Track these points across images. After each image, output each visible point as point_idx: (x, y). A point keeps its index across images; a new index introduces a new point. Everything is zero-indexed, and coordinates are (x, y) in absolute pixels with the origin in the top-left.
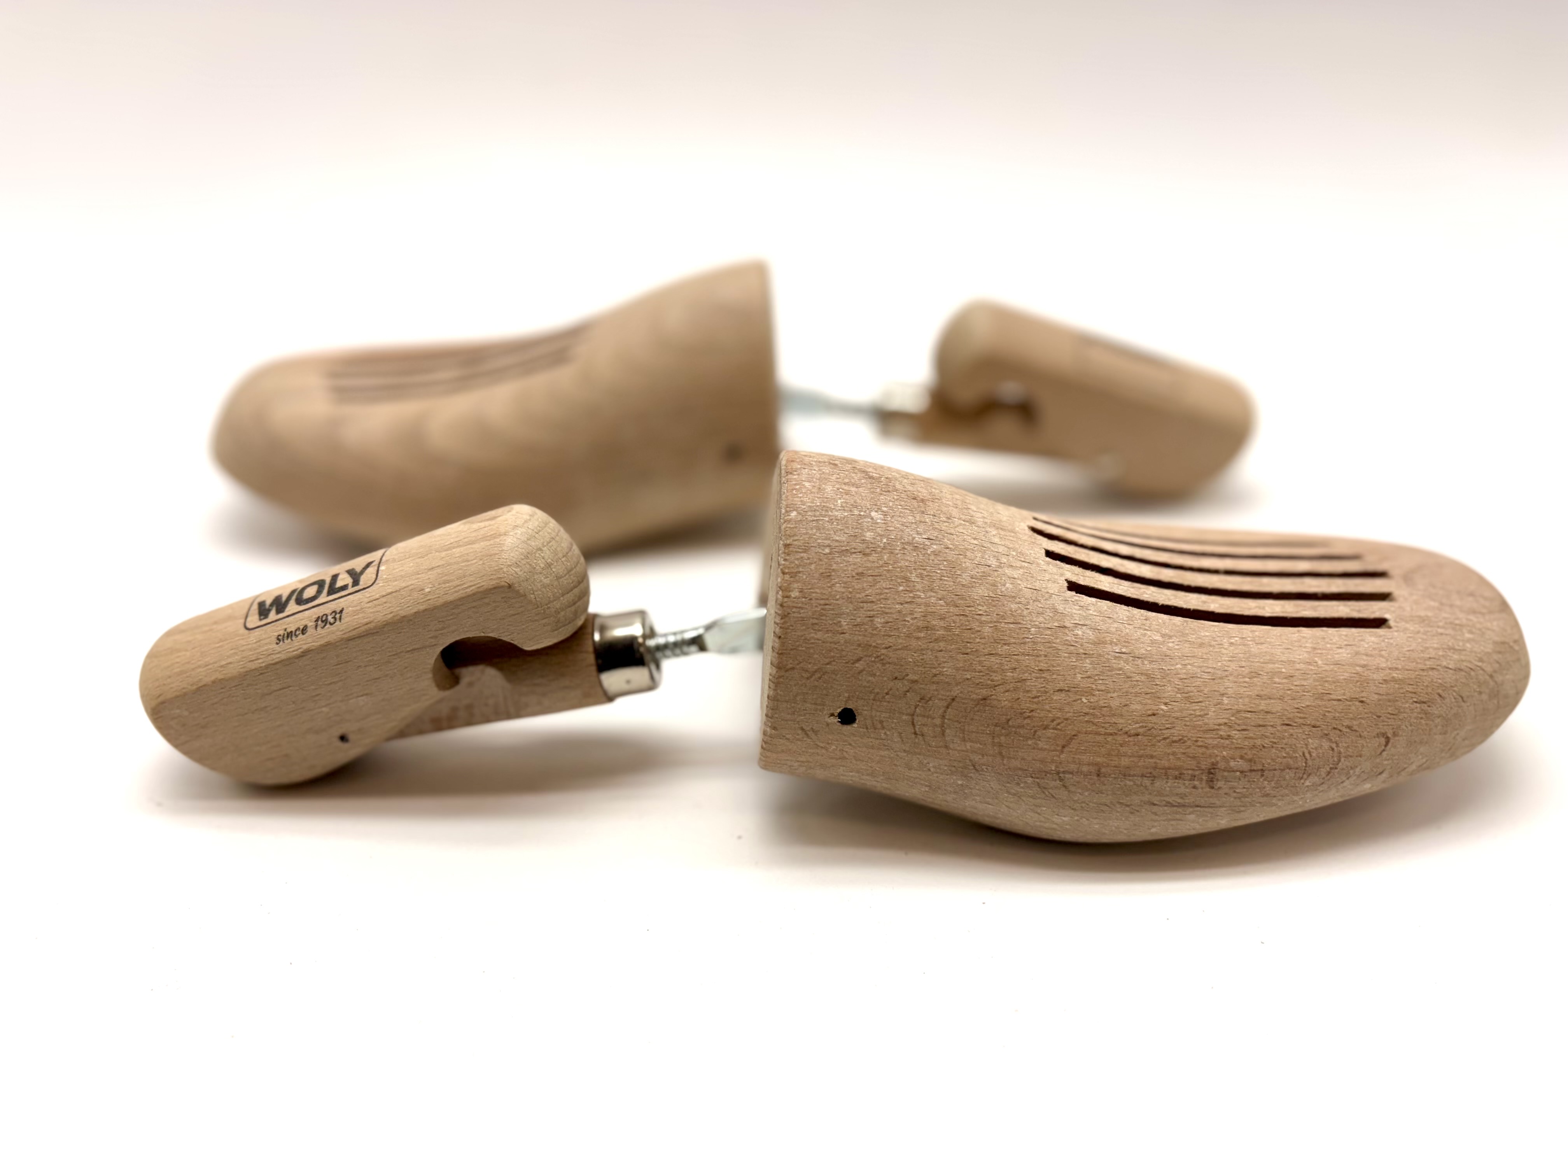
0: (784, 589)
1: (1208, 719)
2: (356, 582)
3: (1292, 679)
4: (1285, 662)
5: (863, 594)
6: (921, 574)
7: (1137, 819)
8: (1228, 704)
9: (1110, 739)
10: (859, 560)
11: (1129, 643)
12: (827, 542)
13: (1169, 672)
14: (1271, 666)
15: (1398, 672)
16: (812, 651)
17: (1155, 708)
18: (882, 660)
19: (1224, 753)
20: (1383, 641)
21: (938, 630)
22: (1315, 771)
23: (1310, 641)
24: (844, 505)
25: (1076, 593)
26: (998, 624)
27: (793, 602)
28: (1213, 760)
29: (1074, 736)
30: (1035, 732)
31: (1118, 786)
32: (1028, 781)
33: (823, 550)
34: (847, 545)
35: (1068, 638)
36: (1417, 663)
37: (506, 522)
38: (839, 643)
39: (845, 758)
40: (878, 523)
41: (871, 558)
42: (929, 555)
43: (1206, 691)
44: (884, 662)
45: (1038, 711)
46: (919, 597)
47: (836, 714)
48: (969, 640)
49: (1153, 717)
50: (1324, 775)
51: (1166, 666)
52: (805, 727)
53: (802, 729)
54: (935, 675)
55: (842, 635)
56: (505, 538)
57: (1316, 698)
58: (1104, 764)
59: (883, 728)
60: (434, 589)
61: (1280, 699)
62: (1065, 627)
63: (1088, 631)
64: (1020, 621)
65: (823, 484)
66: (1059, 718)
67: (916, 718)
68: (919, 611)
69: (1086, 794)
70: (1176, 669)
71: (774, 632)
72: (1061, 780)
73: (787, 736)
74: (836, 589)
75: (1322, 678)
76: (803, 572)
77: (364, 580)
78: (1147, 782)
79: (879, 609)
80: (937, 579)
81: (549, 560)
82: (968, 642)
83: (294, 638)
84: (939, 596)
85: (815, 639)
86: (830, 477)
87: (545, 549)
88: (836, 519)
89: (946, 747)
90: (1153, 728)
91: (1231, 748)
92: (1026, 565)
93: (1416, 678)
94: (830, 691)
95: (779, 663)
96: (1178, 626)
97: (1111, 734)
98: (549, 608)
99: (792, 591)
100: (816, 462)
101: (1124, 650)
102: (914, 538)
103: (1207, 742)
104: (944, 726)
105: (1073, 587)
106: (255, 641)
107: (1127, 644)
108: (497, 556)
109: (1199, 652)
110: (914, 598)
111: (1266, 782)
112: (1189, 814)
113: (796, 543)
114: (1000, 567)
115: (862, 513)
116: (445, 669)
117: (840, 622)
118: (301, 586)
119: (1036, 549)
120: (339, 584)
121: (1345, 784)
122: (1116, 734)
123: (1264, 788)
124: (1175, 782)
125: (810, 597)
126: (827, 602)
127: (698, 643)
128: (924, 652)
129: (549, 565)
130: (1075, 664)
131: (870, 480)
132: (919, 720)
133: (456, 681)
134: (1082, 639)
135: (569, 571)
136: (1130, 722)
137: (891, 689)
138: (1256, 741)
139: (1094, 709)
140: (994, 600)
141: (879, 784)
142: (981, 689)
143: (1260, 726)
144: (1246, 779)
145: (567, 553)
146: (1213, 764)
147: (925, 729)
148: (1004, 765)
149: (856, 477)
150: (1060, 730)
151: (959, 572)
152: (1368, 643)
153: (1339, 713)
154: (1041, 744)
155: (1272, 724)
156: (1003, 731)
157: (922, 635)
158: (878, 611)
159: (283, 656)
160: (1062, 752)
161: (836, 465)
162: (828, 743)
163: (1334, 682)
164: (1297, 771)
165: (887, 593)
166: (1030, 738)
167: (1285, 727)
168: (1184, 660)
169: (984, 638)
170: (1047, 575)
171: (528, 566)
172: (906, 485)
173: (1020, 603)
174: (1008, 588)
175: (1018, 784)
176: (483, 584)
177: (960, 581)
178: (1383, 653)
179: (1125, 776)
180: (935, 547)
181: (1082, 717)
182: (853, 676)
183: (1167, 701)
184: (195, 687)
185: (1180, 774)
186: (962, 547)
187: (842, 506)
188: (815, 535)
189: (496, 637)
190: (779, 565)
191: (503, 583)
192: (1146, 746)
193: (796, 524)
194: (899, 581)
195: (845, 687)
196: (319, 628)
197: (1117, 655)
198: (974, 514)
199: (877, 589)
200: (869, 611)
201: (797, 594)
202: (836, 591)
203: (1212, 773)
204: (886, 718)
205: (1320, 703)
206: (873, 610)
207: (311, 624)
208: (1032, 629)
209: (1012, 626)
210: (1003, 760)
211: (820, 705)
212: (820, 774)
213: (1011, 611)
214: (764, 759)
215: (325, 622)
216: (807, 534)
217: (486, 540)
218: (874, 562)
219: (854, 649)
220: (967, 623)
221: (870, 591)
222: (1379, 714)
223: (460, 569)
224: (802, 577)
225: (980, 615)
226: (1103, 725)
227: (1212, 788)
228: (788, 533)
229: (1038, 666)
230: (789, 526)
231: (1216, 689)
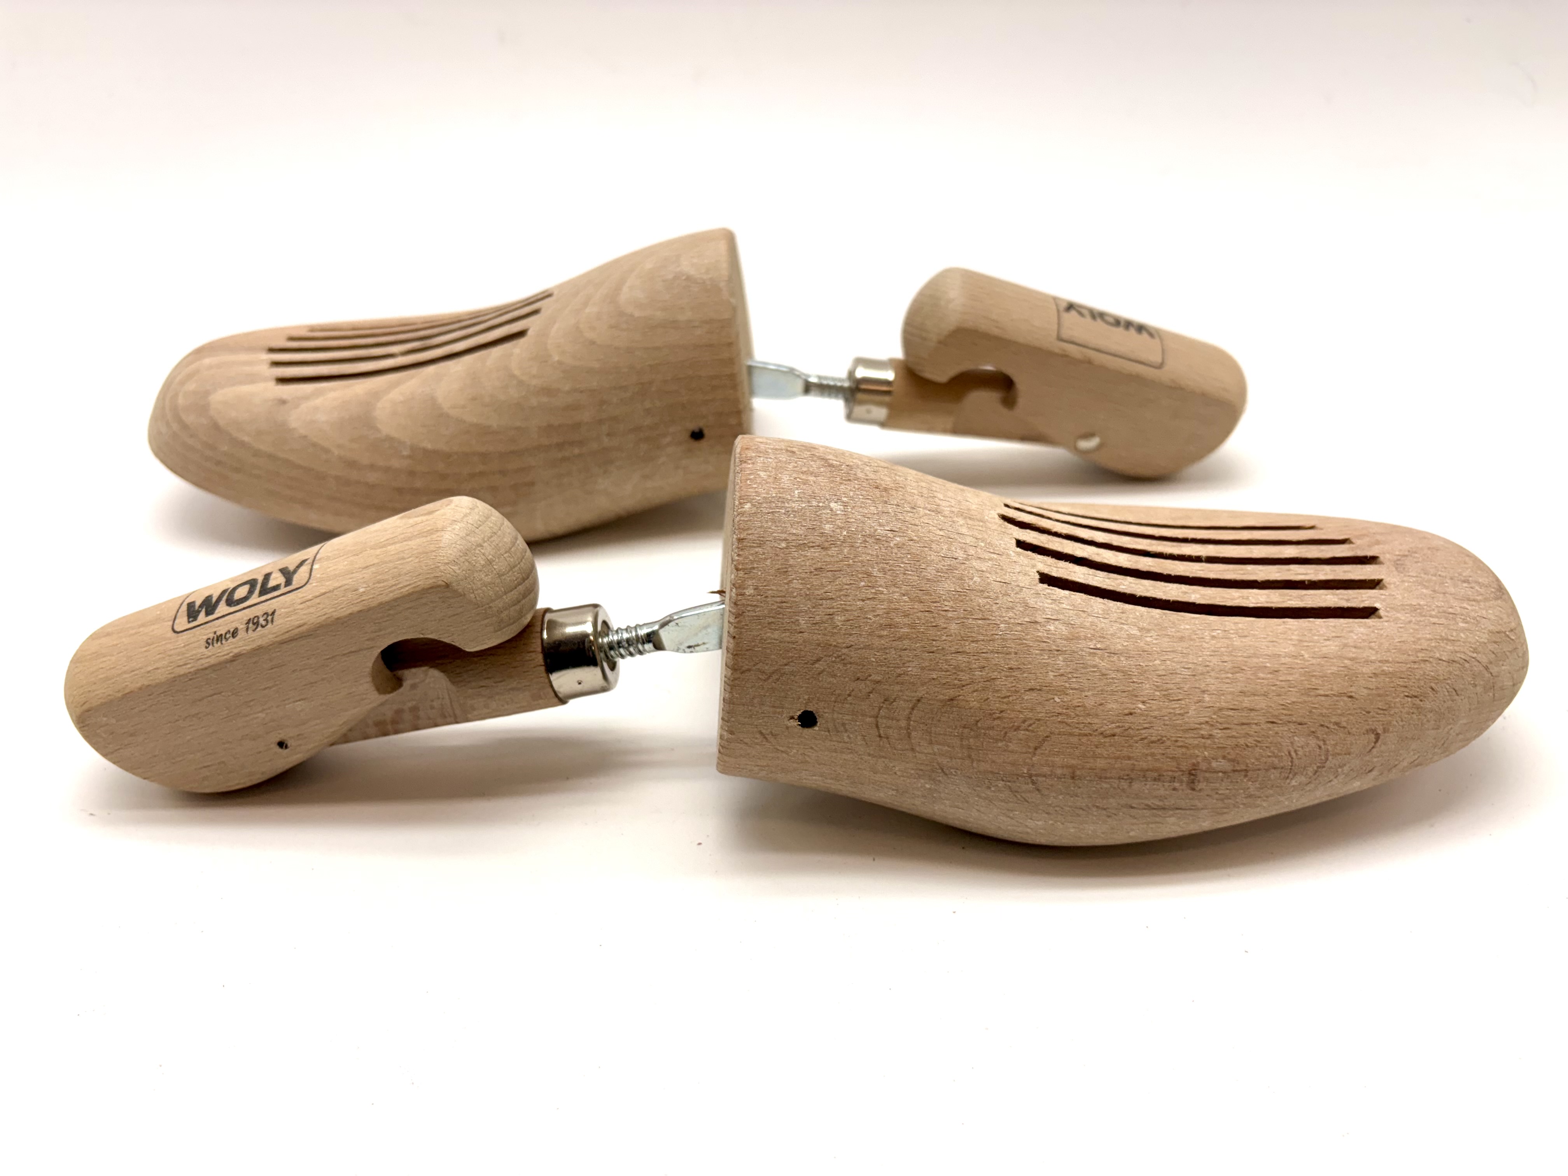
0: (738, 586)
1: (1189, 717)
2: (288, 582)
3: (1277, 673)
4: (1269, 656)
5: (822, 591)
6: (883, 569)
7: (1115, 822)
8: (1209, 701)
9: (1084, 739)
10: (817, 554)
11: (1104, 638)
12: (784, 536)
13: (1146, 668)
14: (1255, 660)
15: (1388, 665)
16: (768, 651)
17: (1134, 706)
18: (843, 660)
19: (1206, 753)
20: (1373, 632)
21: (902, 628)
22: (1302, 770)
23: (1296, 633)
24: (802, 495)
25: (1049, 586)
26: (965, 621)
27: (748, 600)
28: (1194, 761)
29: (1047, 737)
30: (1006, 733)
31: (1094, 789)
32: (1000, 785)
33: (779, 544)
34: (805, 539)
35: (1040, 634)
36: (1409, 655)
37: (444, 517)
38: (797, 642)
39: (807, 762)
40: (837, 515)
41: (829, 553)
42: (892, 548)
43: (1186, 687)
44: (845, 662)
45: (1009, 712)
46: (882, 593)
47: (796, 717)
48: (935, 638)
49: (1130, 716)
50: (1311, 774)
51: (1143, 662)
52: (764, 731)
53: (761, 733)
54: (899, 675)
55: (800, 635)
56: (443, 533)
57: (1302, 694)
58: (1079, 767)
59: (846, 731)
60: (368, 589)
61: (1264, 695)
62: (1036, 622)
63: (1060, 626)
64: (988, 617)
65: (780, 473)
66: (1031, 719)
67: (880, 720)
68: (882, 608)
69: (1061, 797)
70: (1154, 665)
71: (728, 632)
72: (1033, 783)
73: (745, 740)
74: (793, 585)
75: (1309, 672)
76: (757, 568)
77: (297, 580)
78: (1124, 784)
79: (839, 606)
80: (901, 573)
81: (491, 557)
82: (934, 640)
83: (224, 642)
84: (903, 592)
85: (771, 639)
86: (786, 466)
87: (485, 544)
88: (793, 511)
89: (913, 750)
90: (1130, 728)
91: (1213, 748)
92: (995, 556)
93: (1407, 671)
94: (789, 693)
95: (734, 664)
96: (1156, 619)
97: (1086, 735)
98: (490, 607)
99: (747, 588)
100: (772, 449)
101: (1099, 646)
102: (876, 530)
103: (1187, 741)
104: (909, 729)
105: (1046, 579)
106: (183, 645)
107: (1102, 640)
108: (434, 554)
109: (1179, 647)
110: (876, 594)
111: (1250, 783)
112: (1170, 817)
113: (750, 537)
114: (966, 559)
115: (821, 504)
116: (387, 672)
117: (798, 620)
118: (232, 586)
119: (1006, 539)
120: (272, 583)
121: (1333, 783)
122: (1091, 735)
123: (1248, 788)
124: (1154, 784)
125: (766, 595)
126: (784, 599)
127: (653, 640)
128: (887, 651)
129: (490, 562)
130: (1047, 661)
131: (829, 469)
132: (883, 722)
133: (398, 683)
134: (1054, 634)
135: (512, 568)
136: (1105, 722)
137: (853, 690)
138: (1239, 740)
139: (1068, 709)
140: (961, 595)
141: (845, 788)
142: (948, 689)
143: (1243, 724)
144: (1229, 780)
145: (510, 549)
146: (1194, 765)
147: (890, 731)
148: (974, 768)
149: (814, 466)
150: (1033, 731)
151: (923, 566)
152: (1357, 635)
153: (1328, 709)
154: (1012, 747)
155: (1256, 722)
156: (972, 733)
157: (885, 633)
158: (838, 608)
159: (213, 661)
160: (1035, 754)
161: (793, 452)
162: (788, 747)
163: (1322, 677)
164: (1283, 770)
165: (847, 589)
166: (1000, 740)
167: (1270, 725)
168: (1163, 655)
169: (951, 636)
170: (1017, 567)
171: (467, 564)
172: (868, 473)
173: (988, 597)
174: (975, 582)
175: (989, 788)
176: (419, 583)
177: (925, 576)
178: (1373, 644)
179: (1100, 778)
180: (898, 539)
181: (1054, 718)
182: (813, 677)
183: (1145, 699)
184: (120, 695)
185: (1160, 775)
186: (927, 539)
187: (799, 497)
188: (770, 528)
189: (436, 638)
190: (733, 560)
191: (440, 583)
192: (1123, 746)
193: (750, 517)
194: (860, 576)
195: (804, 688)
196: (250, 631)
197: (1092, 651)
198: (941, 502)
199: (836, 585)
200: (828, 608)
201: (752, 591)
202: (793, 588)
203: (1193, 775)
204: (849, 720)
205: (1306, 699)
206: (833, 608)
207: (241, 627)
208: (1002, 625)
209: (980, 622)
210: (972, 762)
211: (778, 707)
212: (782, 778)
213: (979, 606)
214: (722, 763)
215: (257, 624)
216: (761, 527)
217: (423, 537)
218: (833, 556)
219: (814, 649)
220: (932, 620)
221: (830, 587)
222: (1368, 710)
223: (395, 568)
224: (757, 573)
225: (946, 611)
226: (1077, 726)
227: (1193, 789)
228: (742, 526)
229: (1008, 665)
230: (742, 519)
231: (1197, 686)
